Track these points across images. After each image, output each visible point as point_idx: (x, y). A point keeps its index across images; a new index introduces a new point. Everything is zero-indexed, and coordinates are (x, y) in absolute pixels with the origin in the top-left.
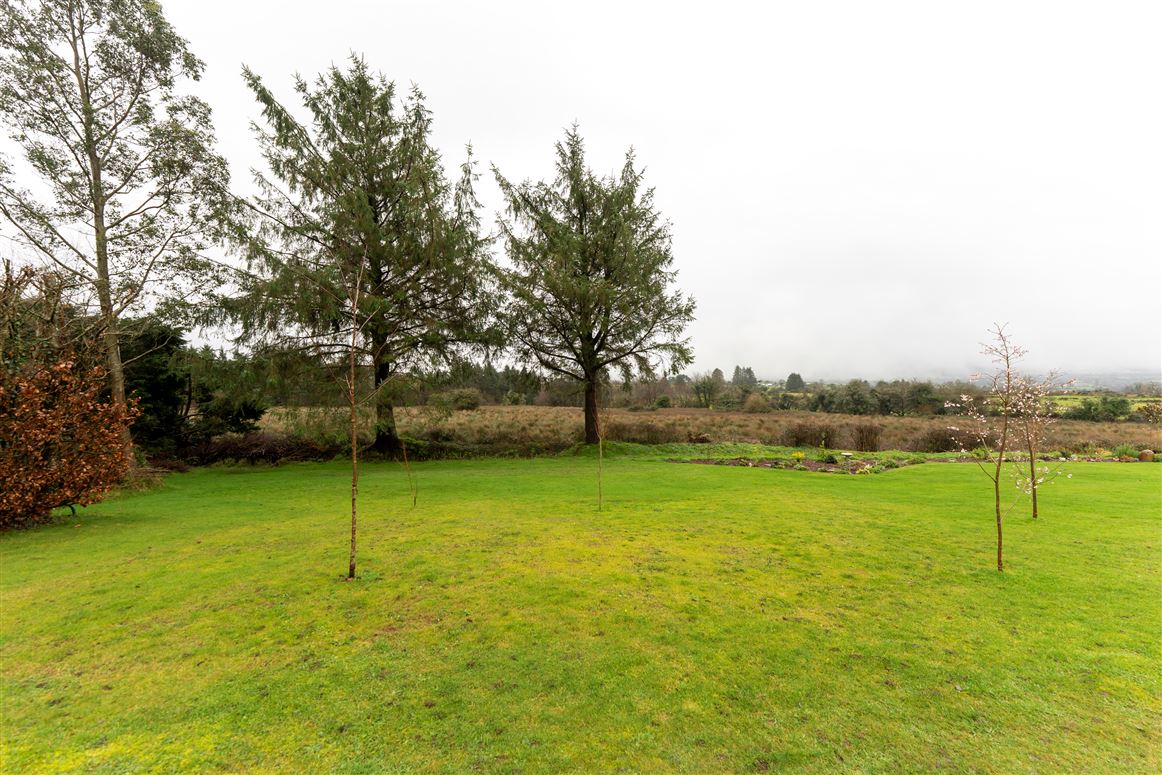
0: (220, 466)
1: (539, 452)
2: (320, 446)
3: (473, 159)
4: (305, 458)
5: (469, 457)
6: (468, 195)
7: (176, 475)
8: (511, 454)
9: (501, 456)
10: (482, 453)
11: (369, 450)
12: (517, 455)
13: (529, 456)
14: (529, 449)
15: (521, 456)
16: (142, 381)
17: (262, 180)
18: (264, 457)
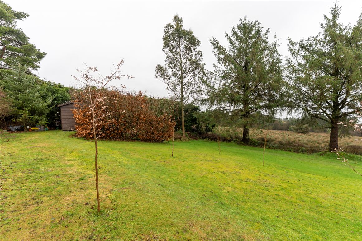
0: (205, 140)
1: (303, 151)
2: (229, 138)
3: (277, 39)
4: (223, 141)
5: (272, 149)
6: (276, 53)
7: (195, 140)
8: (289, 150)
9: (285, 150)
10: (278, 148)
11: (240, 141)
12: (292, 151)
13: (298, 152)
14: (299, 150)
15: (294, 152)
16: (190, 118)
17: (215, 66)
18: (214, 139)
